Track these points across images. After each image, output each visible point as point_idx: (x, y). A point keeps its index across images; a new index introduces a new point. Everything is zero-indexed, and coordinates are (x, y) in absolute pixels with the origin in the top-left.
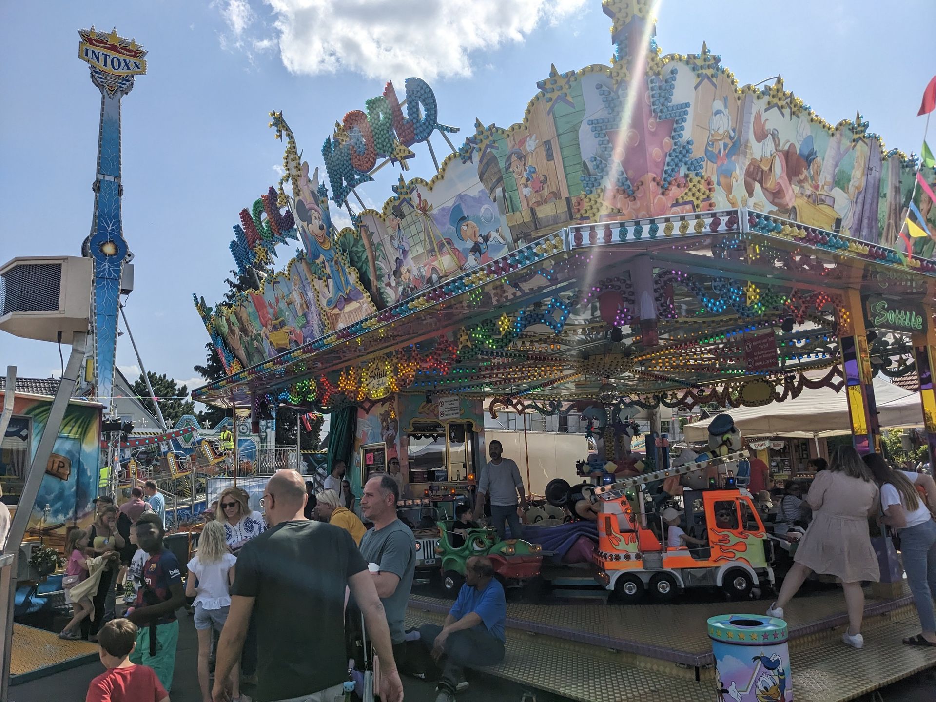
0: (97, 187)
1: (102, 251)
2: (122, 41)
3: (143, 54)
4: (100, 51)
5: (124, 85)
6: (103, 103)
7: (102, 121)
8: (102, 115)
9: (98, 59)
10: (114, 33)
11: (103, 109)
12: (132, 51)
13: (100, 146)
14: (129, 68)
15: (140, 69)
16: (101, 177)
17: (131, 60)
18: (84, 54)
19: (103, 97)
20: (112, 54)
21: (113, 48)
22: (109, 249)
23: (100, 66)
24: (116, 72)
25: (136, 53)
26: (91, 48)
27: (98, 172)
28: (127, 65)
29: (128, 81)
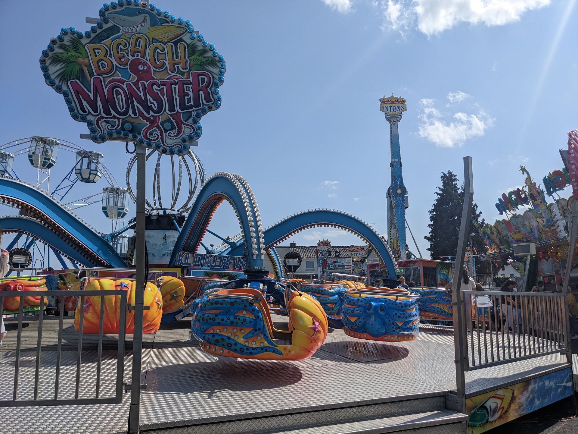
0: (392, 165)
1: (396, 192)
2: (396, 98)
3: (405, 101)
4: (388, 105)
5: (399, 117)
6: (391, 128)
7: (391, 136)
8: (391, 133)
9: (387, 109)
10: (392, 96)
11: (391, 131)
12: (400, 102)
13: (391, 147)
14: (400, 110)
15: (404, 109)
16: (393, 160)
17: (400, 106)
18: (382, 109)
19: (391, 126)
20: (392, 105)
21: (393, 103)
22: (399, 191)
23: (389, 112)
24: (395, 113)
25: (402, 102)
26: (384, 105)
27: (392, 158)
28: (399, 108)
29: (400, 116)
